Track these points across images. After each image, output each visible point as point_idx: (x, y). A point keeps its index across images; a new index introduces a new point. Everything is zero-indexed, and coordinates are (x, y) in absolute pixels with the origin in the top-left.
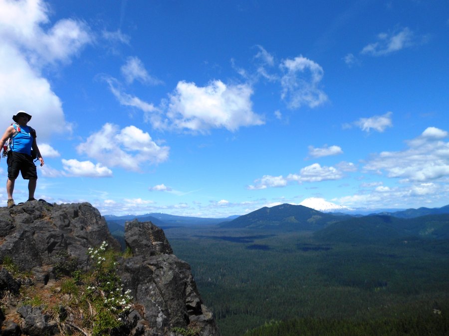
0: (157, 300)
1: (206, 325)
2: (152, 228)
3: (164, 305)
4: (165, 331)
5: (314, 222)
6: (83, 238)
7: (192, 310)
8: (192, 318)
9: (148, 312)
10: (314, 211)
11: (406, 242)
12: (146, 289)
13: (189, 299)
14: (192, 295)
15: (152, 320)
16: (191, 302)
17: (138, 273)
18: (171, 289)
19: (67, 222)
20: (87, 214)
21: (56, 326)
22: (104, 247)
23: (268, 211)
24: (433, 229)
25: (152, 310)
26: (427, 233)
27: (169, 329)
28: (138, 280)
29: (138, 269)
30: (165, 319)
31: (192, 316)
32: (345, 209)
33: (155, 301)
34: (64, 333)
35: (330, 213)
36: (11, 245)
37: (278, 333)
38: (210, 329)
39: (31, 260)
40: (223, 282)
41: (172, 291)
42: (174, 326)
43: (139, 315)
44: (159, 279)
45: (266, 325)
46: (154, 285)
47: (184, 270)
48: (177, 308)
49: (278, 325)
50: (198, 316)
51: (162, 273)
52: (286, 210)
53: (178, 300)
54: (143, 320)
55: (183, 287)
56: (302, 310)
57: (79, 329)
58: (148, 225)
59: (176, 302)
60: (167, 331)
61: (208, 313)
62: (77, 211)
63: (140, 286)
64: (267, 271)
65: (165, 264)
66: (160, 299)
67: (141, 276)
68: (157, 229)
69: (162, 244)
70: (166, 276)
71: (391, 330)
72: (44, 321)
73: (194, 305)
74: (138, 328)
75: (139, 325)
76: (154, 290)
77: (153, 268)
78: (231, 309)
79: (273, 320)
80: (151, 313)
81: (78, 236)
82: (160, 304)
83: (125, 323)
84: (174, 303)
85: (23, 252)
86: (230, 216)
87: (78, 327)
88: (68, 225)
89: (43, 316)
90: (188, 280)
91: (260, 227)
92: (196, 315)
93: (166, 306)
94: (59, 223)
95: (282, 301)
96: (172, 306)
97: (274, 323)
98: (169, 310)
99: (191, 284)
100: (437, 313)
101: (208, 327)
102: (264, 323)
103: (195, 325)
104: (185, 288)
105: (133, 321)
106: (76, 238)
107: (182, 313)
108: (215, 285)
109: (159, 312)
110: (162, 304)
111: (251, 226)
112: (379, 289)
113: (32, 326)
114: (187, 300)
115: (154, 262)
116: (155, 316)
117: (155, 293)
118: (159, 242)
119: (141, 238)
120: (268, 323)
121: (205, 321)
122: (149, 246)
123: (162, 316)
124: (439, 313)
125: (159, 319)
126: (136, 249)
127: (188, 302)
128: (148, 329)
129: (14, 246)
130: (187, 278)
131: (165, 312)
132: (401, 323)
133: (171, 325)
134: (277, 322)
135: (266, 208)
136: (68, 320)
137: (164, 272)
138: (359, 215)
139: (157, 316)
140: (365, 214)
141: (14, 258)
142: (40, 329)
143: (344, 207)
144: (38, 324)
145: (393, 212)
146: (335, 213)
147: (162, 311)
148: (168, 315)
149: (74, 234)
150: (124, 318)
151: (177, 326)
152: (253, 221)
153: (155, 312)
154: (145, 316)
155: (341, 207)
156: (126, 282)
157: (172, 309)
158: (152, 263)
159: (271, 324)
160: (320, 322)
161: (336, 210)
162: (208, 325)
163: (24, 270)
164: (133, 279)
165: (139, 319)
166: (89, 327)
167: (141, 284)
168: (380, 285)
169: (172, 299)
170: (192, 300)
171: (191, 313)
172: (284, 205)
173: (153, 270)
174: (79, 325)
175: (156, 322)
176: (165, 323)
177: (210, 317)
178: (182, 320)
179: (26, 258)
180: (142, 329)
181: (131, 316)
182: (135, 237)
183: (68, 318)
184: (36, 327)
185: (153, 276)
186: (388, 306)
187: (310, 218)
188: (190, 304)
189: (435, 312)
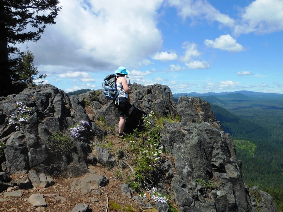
0: (185, 157)
1: (227, 182)
2: (200, 102)
3: (189, 161)
4: (189, 180)
6: (147, 107)
7: (216, 168)
8: (216, 174)
9: (178, 164)
12: (179, 147)
13: (214, 159)
14: (217, 156)
15: (180, 170)
16: (216, 162)
17: (175, 134)
18: (195, 150)
19: (141, 96)
20: (156, 91)
21: (115, 161)
22: (152, 114)
25: (181, 163)
27: (193, 179)
28: (174, 139)
29: (175, 132)
30: (189, 171)
33: (183, 157)
34: (120, 166)
36: (105, 110)
38: (230, 186)
39: (115, 119)
41: (196, 152)
42: (197, 178)
43: (171, 164)
44: (188, 141)
46: (185, 145)
47: (215, 136)
48: (200, 165)
50: (221, 174)
51: (191, 137)
53: (202, 159)
54: (174, 168)
55: (210, 149)
57: (129, 166)
58: (197, 100)
59: (199, 160)
60: (190, 180)
61: (234, 172)
62: (151, 89)
63: (175, 144)
65: (195, 131)
66: (186, 156)
67: (176, 137)
68: (204, 103)
69: (205, 115)
70: (194, 139)
72: (108, 157)
73: (217, 164)
74: (169, 173)
75: (170, 171)
76: (184, 149)
77: (186, 132)
80: (180, 165)
81: (144, 106)
82: (187, 159)
83: (162, 168)
84: (197, 161)
85: (111, 114)
87: (128, 165)
88: (141, 99)
89: (109, 154)
90: (218, 144)
92: (220, 172)
93: (191, 162)
94: (135, 97)
96: (196, 163)
98: (194, 166)
99: (221, 148)
101: (229, 184)
103: (216, 180)
104: (212, 151)
105: (167, 168)
106: (143, 107)
107: (204, 169)
109: (186, 165)
110: (188, 160)
113: (101, 159)
114: (212, 160)
115: (187, 128)
116: (182, 168)
117: (184, 151)
118: (204, 113)
119: (187, 109)
121: (226, 178)
122: (193, 115)
123: (187, 169)
125: (185, 171)
126: (183, 117)
127: (213, 161)
128: (176, 175)
129: (106, 111)
130: (218, 143)
131: (191, 166)
133: (195, 176)
136: (124, 159)
137: (193, 137)
139: (184, 168)
141: (105, 118)
142: (104, 162)
144: (104, 159)
147: (188, 165)
148: (192, 168)
149: (143, 105)
150: (161, 164)
151: (199, 178)
153: (183, 165)
154: (175, 166)
156: (166, 140)
157: (195, 165)
158: (185, 129)
162: (230, 182)
163: (110, 125)
164: (170, 138)
165: (171, 167)
166: (136, 166)
167: (177, 143)
169: (196, 158)
170: (216, 161)
171: (216, 171)
173: (186, 134)
174: (129, 164)
175: (182, 172)
176: (189, 174)
177: (236, 176)
178: (203, 175)
179: (112, 118)
180: (172, 174)
181: (166, 164)
182: (183, 109)
183: (124, 158)
184: (103, 161)
185: (185, 138)
188: (215, 164)
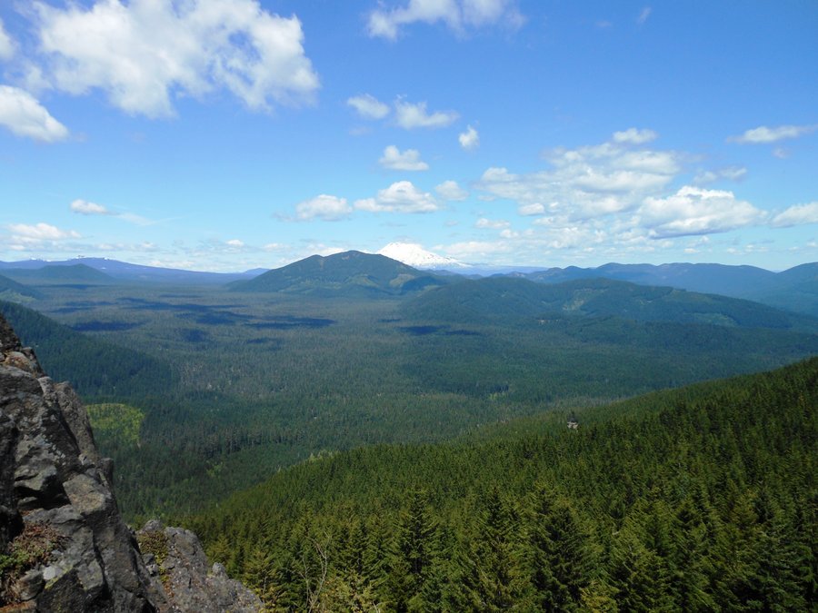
1: (75, 531)
5: (401, 286)
7: (32, 499)
8: (33, 516)
10: (402, 267)
11: (543, 321)
13: (24, 470)
14: (34, 459)
16: (31, 478)
23: (322, 262)
24: (582, 302)
26: (573, 308)
31: (32, 513)
32: (455, 264)
35: (430, 270)
37: (332, 471)
38: (86, 538)
40: (235, 389)
45: (312, 458)
47: (21, 395)
49: (332, 457)
50: (52, 511)
52: (353, 262)
55: (5, 441)
56: (374, 432)
61: (94, 495)
64: (317, 370)
71: (507, 456)
73: (36, 485)
78: (249, 436)
79: (324, 451)
86: (250, 271)
90: (35, 420)
91: (306, 292)
92: (47, 508)
95: (342, 419)
97: (327, 455)
99: (44, 429)
100: (572, 428)
101: (83, 535)
102: (309, 456)
103: (38, 536)
104: (12, 444)
108: (220, 396)
111: (289, 289)
112: (495, 395)
114: (17, 474)
120: (316, 455)
121: (71, 520)
124: (575, 427)
127: (20, 478)
130: (32, 415)
132: (522, 446)
134: (330, 454)
135: (316, 257)
138: (477, 275)
140: (484, 275)
143: (453, 261)
145: (528, 272)
146: (436, 271)
152: (293, 280)
155: (449, 261)
159: (321, 457)
160: (402, 450)
161: (439, 265)
162: (83, 529)
168: (499, 390)
170: (33, 474)
171: (32, 506)
172: (351, 253)
177: (99, 505)
186: (506, 421)
187: (393, 278)
188: (27, 484)
189: (569, 426)
